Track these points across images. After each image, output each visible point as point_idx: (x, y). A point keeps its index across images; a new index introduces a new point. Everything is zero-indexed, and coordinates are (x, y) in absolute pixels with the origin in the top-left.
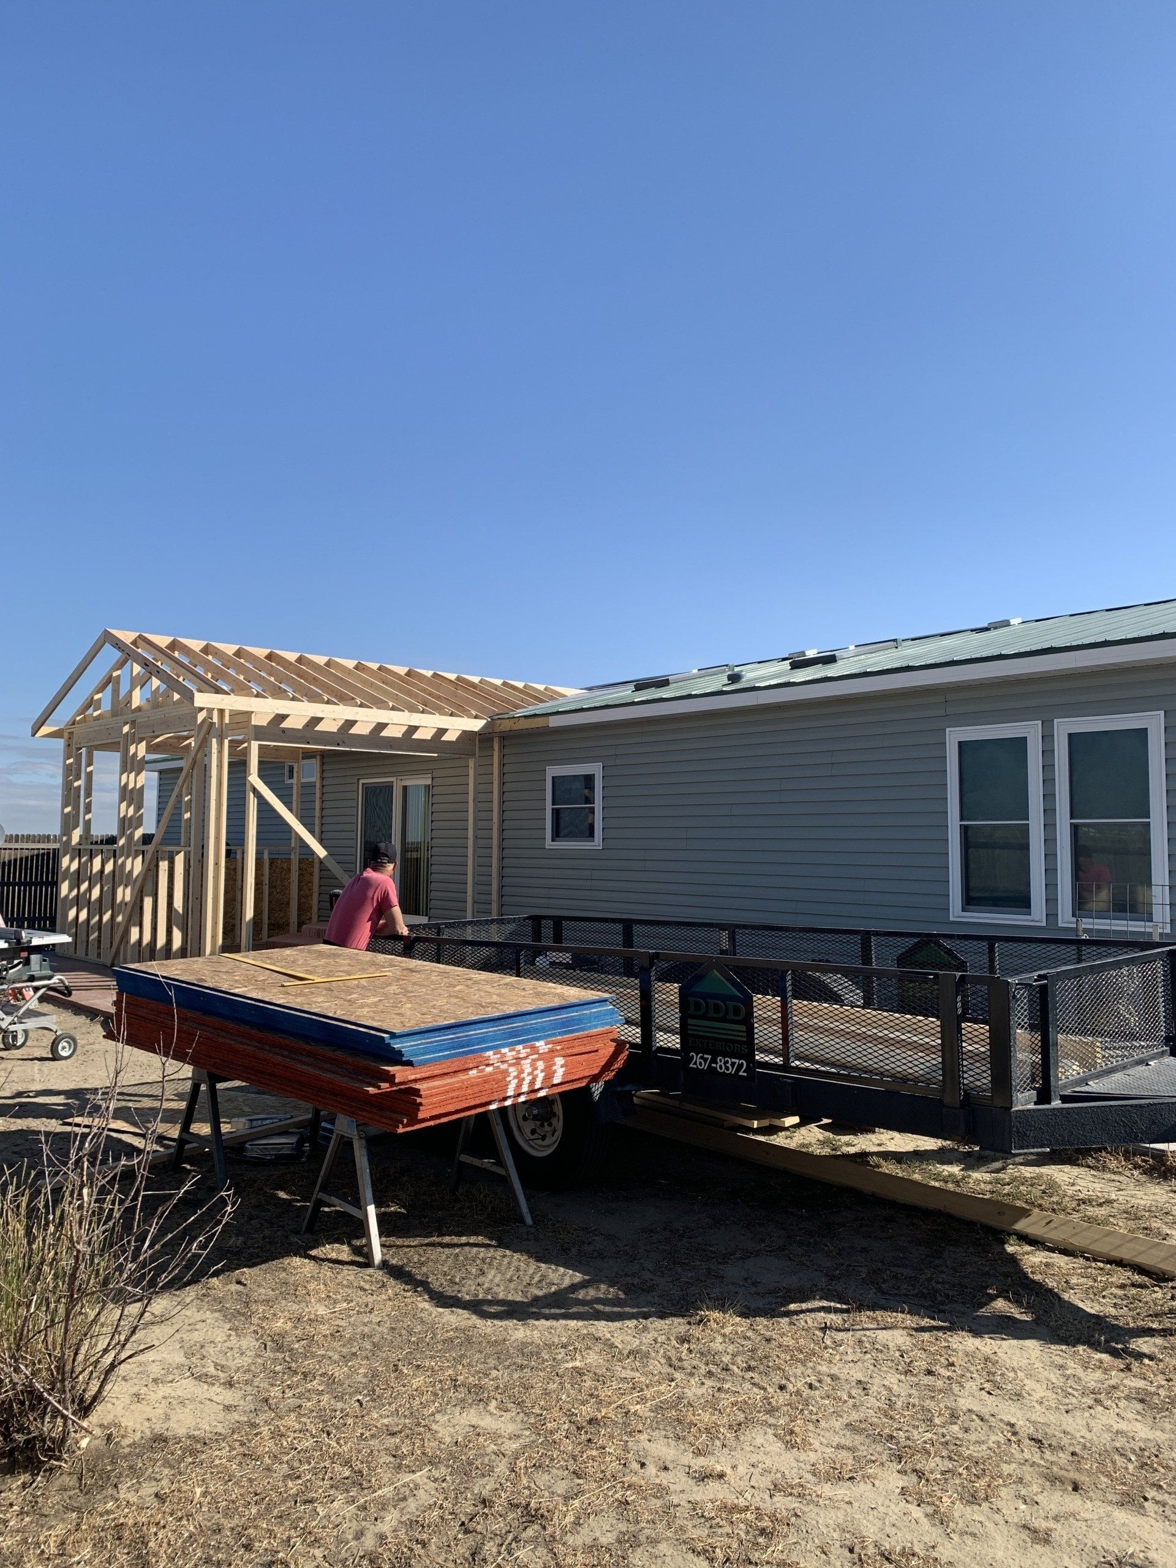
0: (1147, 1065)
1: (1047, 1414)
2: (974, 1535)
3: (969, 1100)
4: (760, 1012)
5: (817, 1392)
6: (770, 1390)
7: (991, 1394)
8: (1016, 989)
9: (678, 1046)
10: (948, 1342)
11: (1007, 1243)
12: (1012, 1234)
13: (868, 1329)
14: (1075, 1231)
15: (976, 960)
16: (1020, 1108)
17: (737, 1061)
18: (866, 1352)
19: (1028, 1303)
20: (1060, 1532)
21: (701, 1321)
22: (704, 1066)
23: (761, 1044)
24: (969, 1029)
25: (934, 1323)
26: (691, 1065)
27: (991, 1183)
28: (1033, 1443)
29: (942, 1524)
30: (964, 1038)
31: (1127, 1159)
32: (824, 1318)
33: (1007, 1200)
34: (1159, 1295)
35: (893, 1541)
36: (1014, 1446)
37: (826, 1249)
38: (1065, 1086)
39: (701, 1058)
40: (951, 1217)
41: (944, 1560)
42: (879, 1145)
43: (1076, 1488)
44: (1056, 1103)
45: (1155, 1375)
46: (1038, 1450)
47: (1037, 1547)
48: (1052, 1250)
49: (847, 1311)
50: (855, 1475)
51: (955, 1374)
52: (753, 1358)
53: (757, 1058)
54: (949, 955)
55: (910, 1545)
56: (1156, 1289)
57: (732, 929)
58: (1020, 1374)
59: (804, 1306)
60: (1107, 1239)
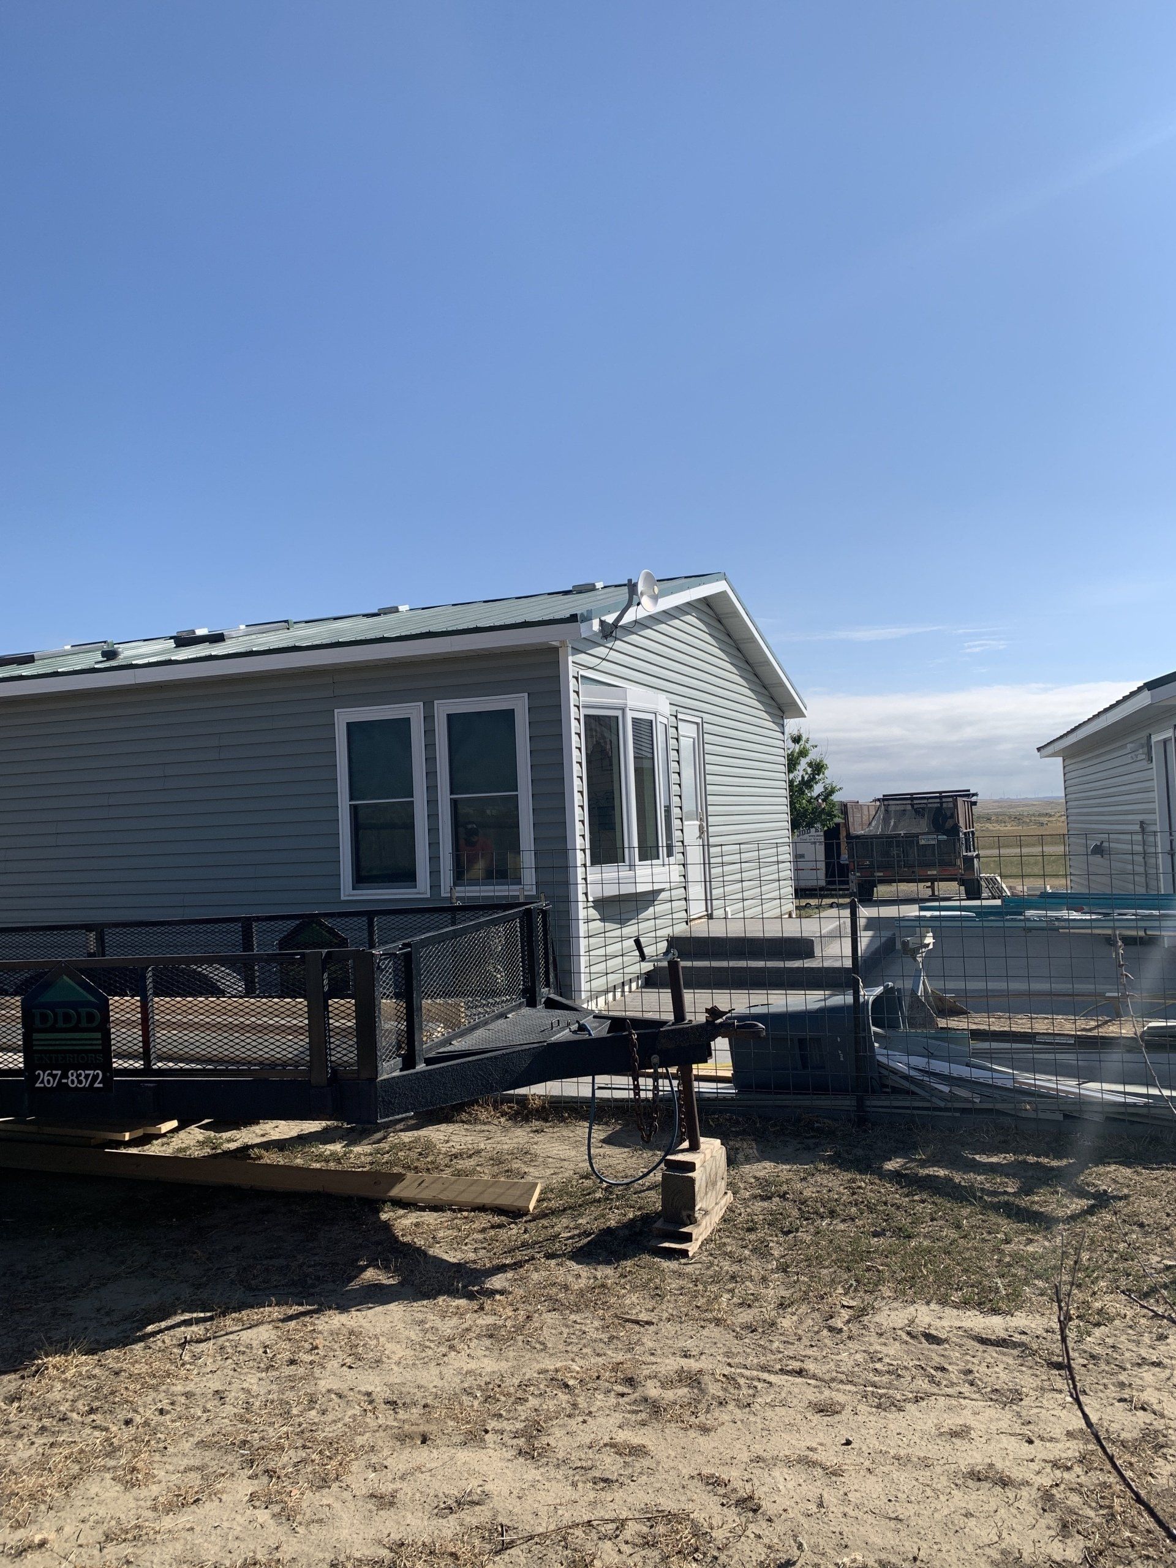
0: (506, 1017)
1: (404, 1373)
2: (320, 1521)
3: (336, 1077)
4: (118, 1016)
5: (168, 1416)
6: (114, 1429)
7: (352, 1368)
8: (380, 960)
9: (21, 1065)
10: (315, 1324)
11: (382, 1210)
12: (386, 1202)
13: (232, 1333)
14: (445, 1186)
15: (356, 936)
16: (385, 1077)
17: (91, 1072)
18: (227, 1358)
19: (396, 1266)
20: (406, 1489)
21: (37, 1372)
22: (54, 1084)
23: (119, 1050)
24: (336, 1006)
25: (301, 1309)
26: (38, 1085)
27: (371, 1154)
28: (388, 1406)
29: (289, 1520)
30: (331, 1015)
31: (495, 1108)
32: (184, 1333)
33: (385, 1169)
34: (514, 1231)
35: (234, 1556)
36: (369, 1414)
37: (195, 1256)
38: (430, 1049)
39: (48, 1075)
40: (329, 1196)
41: (288, 1557)
42: (263, 1135)
43: (424, 1441)
44: (421, 1067)
45: (504, 1308)
46: (392, 1412)
47: (381, 1513)
48: (423, 1209)
49: (211, 1319)
50: (200, 1497)
51: (317, 1357)
52: (97, 1398)
53: (115, 1065)
54: (330, 933)
55: (252, 1554)
56: (512, 1226)
57: (99, 929)
58: (382, 1339)
59: (163, 1325)
60: (472, 1188)
